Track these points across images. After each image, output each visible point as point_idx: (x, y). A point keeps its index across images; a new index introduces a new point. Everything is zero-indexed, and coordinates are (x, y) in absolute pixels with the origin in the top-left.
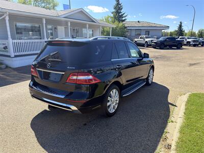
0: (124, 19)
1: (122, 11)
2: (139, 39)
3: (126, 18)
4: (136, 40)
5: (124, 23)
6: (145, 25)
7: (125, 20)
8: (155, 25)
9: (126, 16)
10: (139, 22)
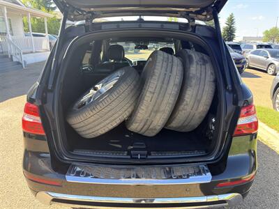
7: (55, 8)
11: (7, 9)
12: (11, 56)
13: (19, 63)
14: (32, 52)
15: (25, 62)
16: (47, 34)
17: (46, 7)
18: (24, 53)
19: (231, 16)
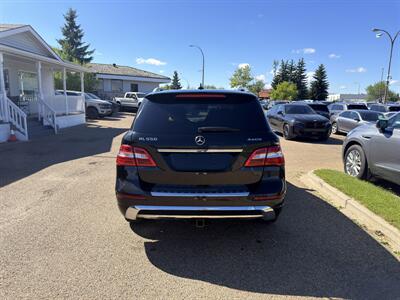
0: (87, 56)
1: (82, 41)
2: (125, 98)
3: (92, 55)
4: (118, 99)
5: (88, 65)
6: (129, 73)
7: (91, 59)
8: (146, 74)
9: (92, 52)
10: (114, 65)
11: (42, 64)
12: (42, 119)
13: (50, 127)
14: (64, 115)
15: (58, 126)
16: (83, 93)
17: (79, 59)
18: (57, 116)
19: (321, 68)
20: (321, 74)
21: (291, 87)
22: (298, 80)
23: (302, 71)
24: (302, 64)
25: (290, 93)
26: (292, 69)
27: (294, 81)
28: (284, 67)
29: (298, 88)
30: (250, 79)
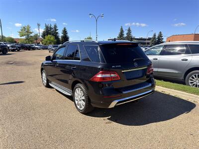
19: (65, 29)
20: (65, 32)
21: (52, 38)
22: (55, 34)
23: (56, 30)
24: (55, 26)
25: (52, 41)
26: (51, 28)
27: (53, 35)
28: (47, 27)
29: (56, 39)
30: (31, 33)
